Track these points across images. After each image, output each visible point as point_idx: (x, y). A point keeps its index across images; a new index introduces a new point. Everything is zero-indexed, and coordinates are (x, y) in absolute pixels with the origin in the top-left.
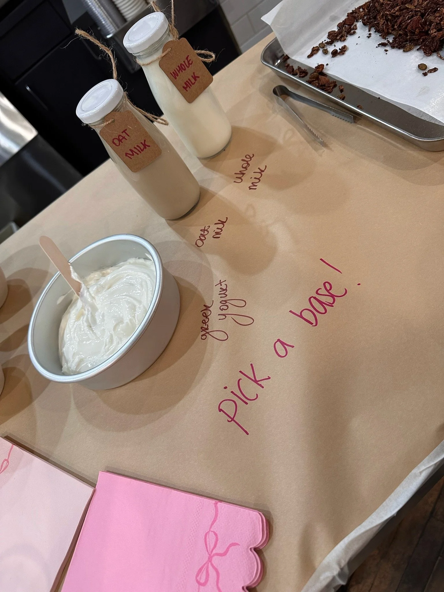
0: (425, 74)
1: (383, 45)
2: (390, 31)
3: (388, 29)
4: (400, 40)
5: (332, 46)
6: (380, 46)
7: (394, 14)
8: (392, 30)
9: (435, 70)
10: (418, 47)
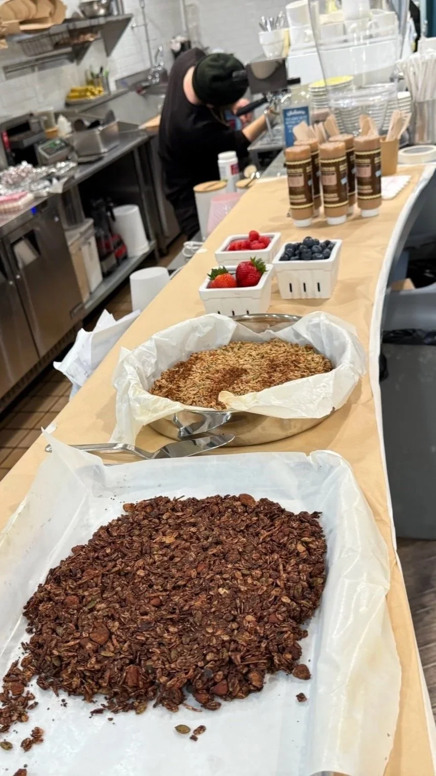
0: (194, 738)
1: (98, 712)
2: (96, 690)
3: (92, 689)
4: (119, 699)
5: (11, 733)
6: (94, 714)
7: (93, 669)
8: (98, 689)
9: (202, 729)
10: (153, 702)
